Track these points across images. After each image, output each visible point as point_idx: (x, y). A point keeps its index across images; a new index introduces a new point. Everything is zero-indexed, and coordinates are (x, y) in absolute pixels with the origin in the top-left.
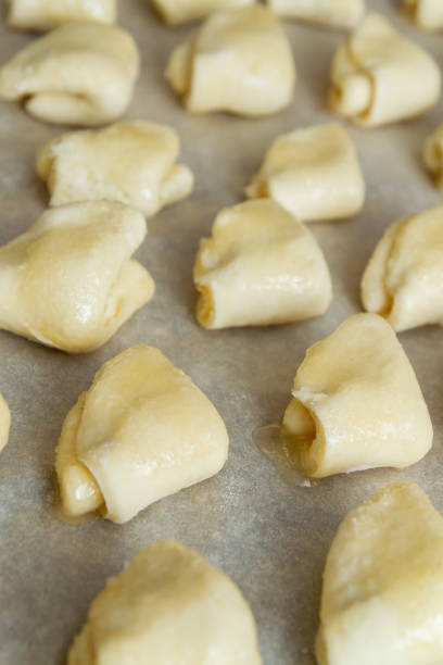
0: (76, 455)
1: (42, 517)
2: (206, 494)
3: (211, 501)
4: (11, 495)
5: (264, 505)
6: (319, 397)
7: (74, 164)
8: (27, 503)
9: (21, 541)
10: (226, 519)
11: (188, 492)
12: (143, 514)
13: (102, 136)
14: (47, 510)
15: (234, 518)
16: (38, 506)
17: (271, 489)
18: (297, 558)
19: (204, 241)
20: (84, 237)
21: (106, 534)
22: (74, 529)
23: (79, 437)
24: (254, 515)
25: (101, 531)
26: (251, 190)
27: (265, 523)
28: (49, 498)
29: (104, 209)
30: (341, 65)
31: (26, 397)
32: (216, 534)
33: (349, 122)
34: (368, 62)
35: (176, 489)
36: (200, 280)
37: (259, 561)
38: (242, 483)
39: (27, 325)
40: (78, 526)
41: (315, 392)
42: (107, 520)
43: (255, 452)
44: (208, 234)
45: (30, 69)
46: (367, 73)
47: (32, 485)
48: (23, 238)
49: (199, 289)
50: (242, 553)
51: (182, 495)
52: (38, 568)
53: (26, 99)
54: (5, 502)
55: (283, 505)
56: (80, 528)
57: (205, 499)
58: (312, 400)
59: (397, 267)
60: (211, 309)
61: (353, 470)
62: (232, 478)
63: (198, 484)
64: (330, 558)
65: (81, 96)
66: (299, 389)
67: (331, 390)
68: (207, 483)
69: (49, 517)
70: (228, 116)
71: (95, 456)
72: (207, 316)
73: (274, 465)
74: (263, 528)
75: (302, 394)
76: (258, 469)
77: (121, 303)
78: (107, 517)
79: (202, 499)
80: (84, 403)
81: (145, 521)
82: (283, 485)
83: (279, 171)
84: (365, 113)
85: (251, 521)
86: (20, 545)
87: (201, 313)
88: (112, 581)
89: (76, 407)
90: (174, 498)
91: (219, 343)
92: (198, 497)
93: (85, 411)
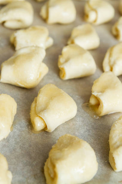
0: (36, 114)
1: (28, 132)
2: (72, 123)
3: (74, 125)
4: (19, 127)
5: (88, 124)
6: (100, 94)
7: (21, 38)
8: (24, 129)
9: (24, 139)
10: (79, 129)
11: (67, 123)
12: (56, 129)
13: (27, 30)
14: (29, 130)
15: (81, 128)
16: (27, 130)
17: (89, 120)
18: (99, 138)
19: (60, 56)
20: (29, 56)
21: (47, 136)
22: (38, 135)
23: (36, 110)
24: (86, 127)
25: (45, 135)
26: (69, 42)
27: (89, 129)
28: (30, 127)
29: (34, 48)
30: (87, 8)
31: (18, 101)
32: (77, 133)
33: (91, 24)
34: (94, 7)
35: (64, 122)
36: (60, 66)
37: (89, 139)
38: (81, 119)
39: (16, 81)
40: (39, 134)
41: (98, 92)
42: (46, 132)
43: (83, 111)
44: (61, 54)
45: (5, 14)
46: (95, 10)
47: (25, 124)
48: (12, 58)
49: (61, 69)
50: (84, 138)
51: (65, 124)
52: (30, 146)
53: (3, 23)
54: (18, 129)
55: (93, 124)
56: (40, 134)
57: (72, 124)
58: (98, 95)
59: (112, 59)
60: (65, 74)
61: (110, 113)
62: (78, 118)
63: (69, 120)
64: (110, 136)
65: (19, 21)
66: (94, 92)
67: (102, 91)
68: (72, 120)
69: (31, 132)
70: (58, 24)
71: (43, 114)
72: (64, 76)
73: (88, 114)
74: (89, 130)
75: (95, 93)
76: (85, 115)
77: (40, 74)
78: (47, 131)
79: (71, 124)
80: (36, 100)
81: (57, 131)
82: (92, 119)
83: (76, 37)
84: (95, 21)
85: (85, 128)
86: (24, 140)
87: (61, 76)
88: (53, 147)
89: (34, 102)
90: (63, 124)
91: (67, 83)
92: (70, 124)
93: (37, 102)
